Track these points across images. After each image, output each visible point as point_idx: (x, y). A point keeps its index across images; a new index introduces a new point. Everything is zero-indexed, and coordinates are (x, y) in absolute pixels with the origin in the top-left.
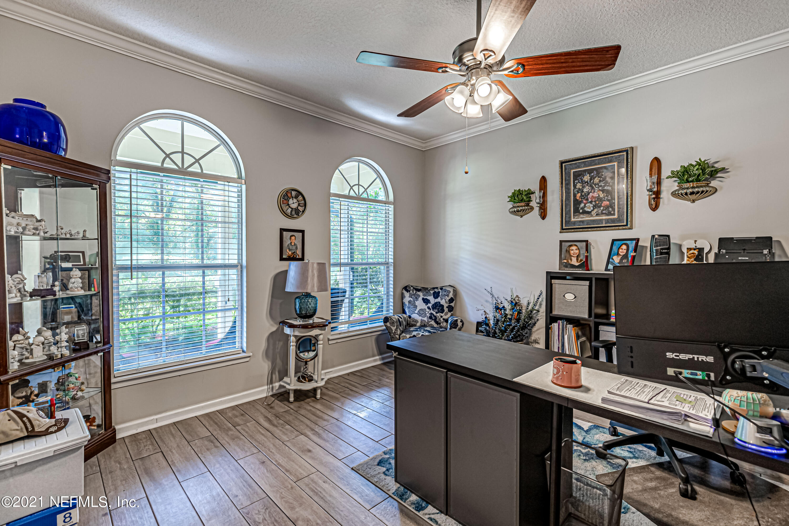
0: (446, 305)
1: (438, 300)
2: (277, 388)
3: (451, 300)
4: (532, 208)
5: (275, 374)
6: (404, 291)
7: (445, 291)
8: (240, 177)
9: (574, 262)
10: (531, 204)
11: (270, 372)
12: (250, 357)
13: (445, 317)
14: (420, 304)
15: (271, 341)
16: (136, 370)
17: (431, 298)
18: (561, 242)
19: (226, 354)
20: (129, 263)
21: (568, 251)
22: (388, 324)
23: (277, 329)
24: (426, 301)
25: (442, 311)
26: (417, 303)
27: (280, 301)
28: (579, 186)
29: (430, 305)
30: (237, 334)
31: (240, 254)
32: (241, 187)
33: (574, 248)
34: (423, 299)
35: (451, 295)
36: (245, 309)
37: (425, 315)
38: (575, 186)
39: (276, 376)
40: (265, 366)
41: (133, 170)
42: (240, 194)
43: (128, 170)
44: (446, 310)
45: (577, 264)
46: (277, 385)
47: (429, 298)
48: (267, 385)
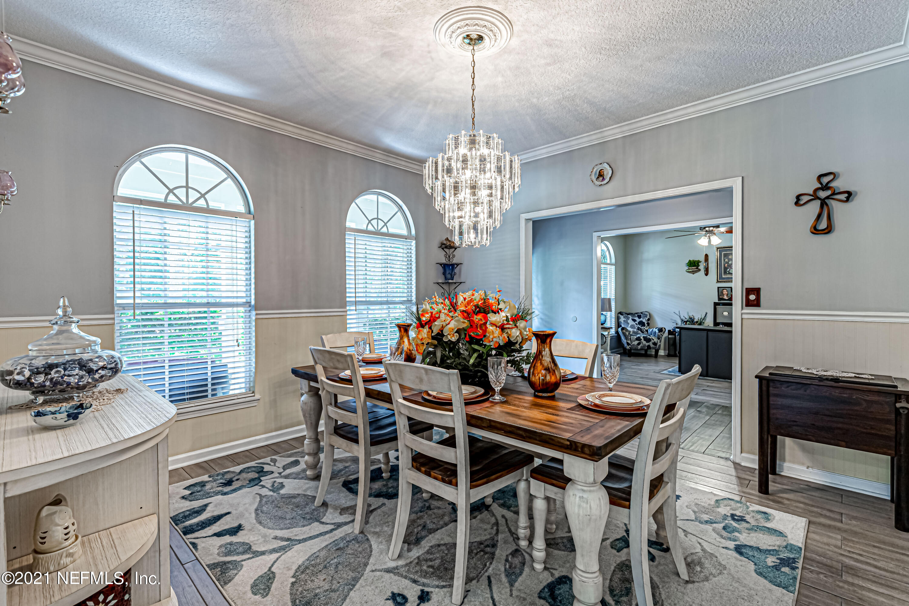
0: (646, 322)
1: (641, 319)
3: (649, 320)
4: (700, 270)
6: (619, 315)
7: (645, 314)
9: (725, 297)
10: (699, 268)
13: (646, 329)
14: (631, 322)
17: (637, 319)
18: (718, 288)
21: (722, 292)
22: (624, 331)
24: (634, 320)
25: (644, 326)
26: (629, 321)
28: (726, 260)
29: (637, 322)
33: (725, 291)
34: (632, 319)
35: (648, 317)
37: (635, 328)
38: (724, 260)
44: (646, 325)
45: (727, 298)
47: (635, 318)
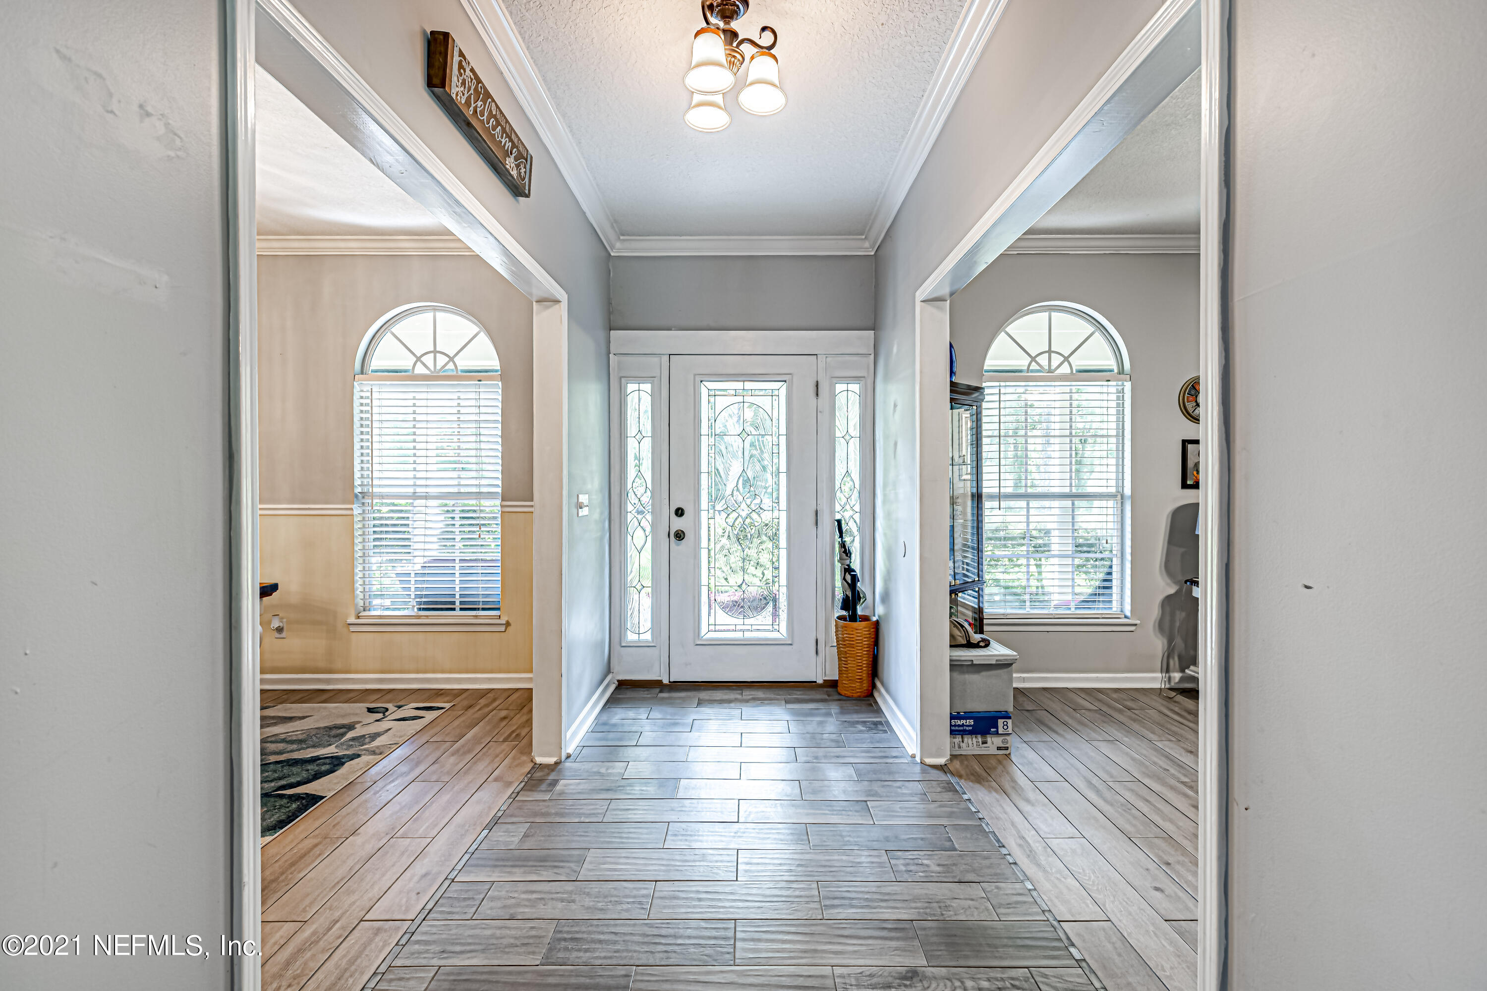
2: (1177, 680)
5: (1173, 658)
8: (1121, 371)
11: (1166, 654)
12: (1135, 625)
15: (1168, 609)
16: (1003, 615)
19: (1104, 616)
20: (997, 490)
23: (1176, 593)
27: (1182, 550)
30: (1115, 590)
31: (1120, 480)
32: (1123, 385)
36: (1128, 557)
39: (1175, 662)
40: (1158, 645)
41: (1002, 384)
42: (1121, 395)
43: (997, 384)
46: (1177, 676)
48: (1161, 672)
